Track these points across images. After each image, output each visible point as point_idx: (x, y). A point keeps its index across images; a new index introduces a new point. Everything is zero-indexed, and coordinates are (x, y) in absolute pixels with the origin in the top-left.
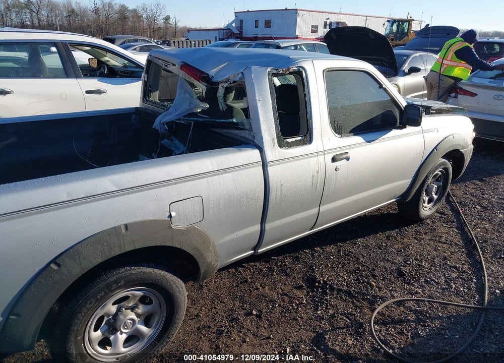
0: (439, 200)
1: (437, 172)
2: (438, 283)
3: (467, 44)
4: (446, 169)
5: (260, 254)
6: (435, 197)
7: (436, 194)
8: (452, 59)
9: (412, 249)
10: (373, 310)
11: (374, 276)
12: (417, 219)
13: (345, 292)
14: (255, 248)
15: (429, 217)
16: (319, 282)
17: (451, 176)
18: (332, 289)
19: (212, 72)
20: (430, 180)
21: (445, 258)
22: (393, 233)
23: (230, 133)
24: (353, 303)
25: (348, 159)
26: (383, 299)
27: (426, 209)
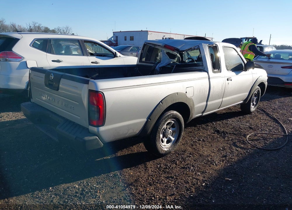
0: (256, 105)
1: (256, 92)
2: (266, 130)
3: (254, 44)
4: (259, 91)
5: (204, 116)
6: (255, 103)
7: (255, 102)
8: (247, 51)
9: (251, 122)
10: (246, 138)
11: (241, 129)
12: (249, 112)
13: (233, 133)
14: (203, 113)
15: (253, 112)
16: (221, 131)
17: (260, 95)
18: (227, 133)
19: (179, 47)
20: (253, 95)
21: (265, 124)
22: (241, 117)
23: (192, 68)
24: (237, 136)
25: (231, 80)
26: (248, 134)
27: (253, 108)
